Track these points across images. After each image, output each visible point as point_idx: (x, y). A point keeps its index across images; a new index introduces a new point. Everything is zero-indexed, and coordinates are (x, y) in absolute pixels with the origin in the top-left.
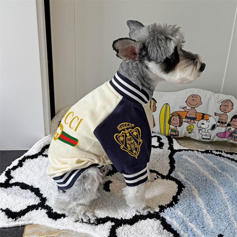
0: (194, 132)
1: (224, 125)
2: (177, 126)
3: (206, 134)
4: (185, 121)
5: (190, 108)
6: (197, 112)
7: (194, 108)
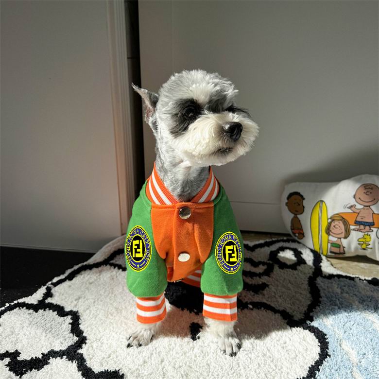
0: (371, 248)
2: (340, 238)
4: (354, 230)
5: (362, 207)
6: (374, 213)
7: (369, 206)
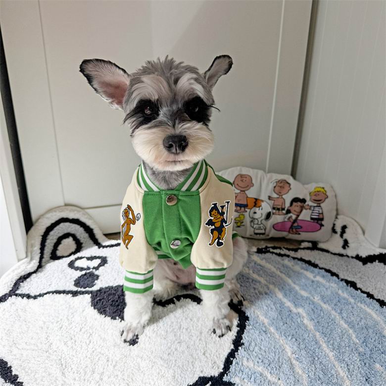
0: (244, 225)
1: (281, 212)
3: (259, 227)
5: (239, 191)
6: (247, 197)
7: (244, 191)
